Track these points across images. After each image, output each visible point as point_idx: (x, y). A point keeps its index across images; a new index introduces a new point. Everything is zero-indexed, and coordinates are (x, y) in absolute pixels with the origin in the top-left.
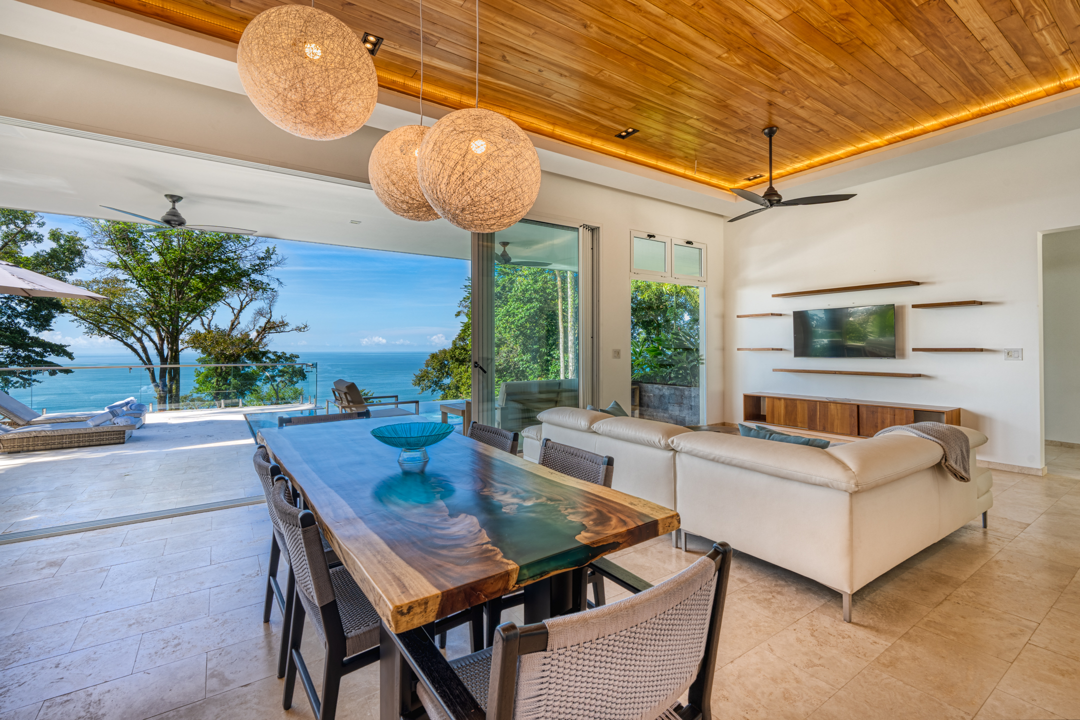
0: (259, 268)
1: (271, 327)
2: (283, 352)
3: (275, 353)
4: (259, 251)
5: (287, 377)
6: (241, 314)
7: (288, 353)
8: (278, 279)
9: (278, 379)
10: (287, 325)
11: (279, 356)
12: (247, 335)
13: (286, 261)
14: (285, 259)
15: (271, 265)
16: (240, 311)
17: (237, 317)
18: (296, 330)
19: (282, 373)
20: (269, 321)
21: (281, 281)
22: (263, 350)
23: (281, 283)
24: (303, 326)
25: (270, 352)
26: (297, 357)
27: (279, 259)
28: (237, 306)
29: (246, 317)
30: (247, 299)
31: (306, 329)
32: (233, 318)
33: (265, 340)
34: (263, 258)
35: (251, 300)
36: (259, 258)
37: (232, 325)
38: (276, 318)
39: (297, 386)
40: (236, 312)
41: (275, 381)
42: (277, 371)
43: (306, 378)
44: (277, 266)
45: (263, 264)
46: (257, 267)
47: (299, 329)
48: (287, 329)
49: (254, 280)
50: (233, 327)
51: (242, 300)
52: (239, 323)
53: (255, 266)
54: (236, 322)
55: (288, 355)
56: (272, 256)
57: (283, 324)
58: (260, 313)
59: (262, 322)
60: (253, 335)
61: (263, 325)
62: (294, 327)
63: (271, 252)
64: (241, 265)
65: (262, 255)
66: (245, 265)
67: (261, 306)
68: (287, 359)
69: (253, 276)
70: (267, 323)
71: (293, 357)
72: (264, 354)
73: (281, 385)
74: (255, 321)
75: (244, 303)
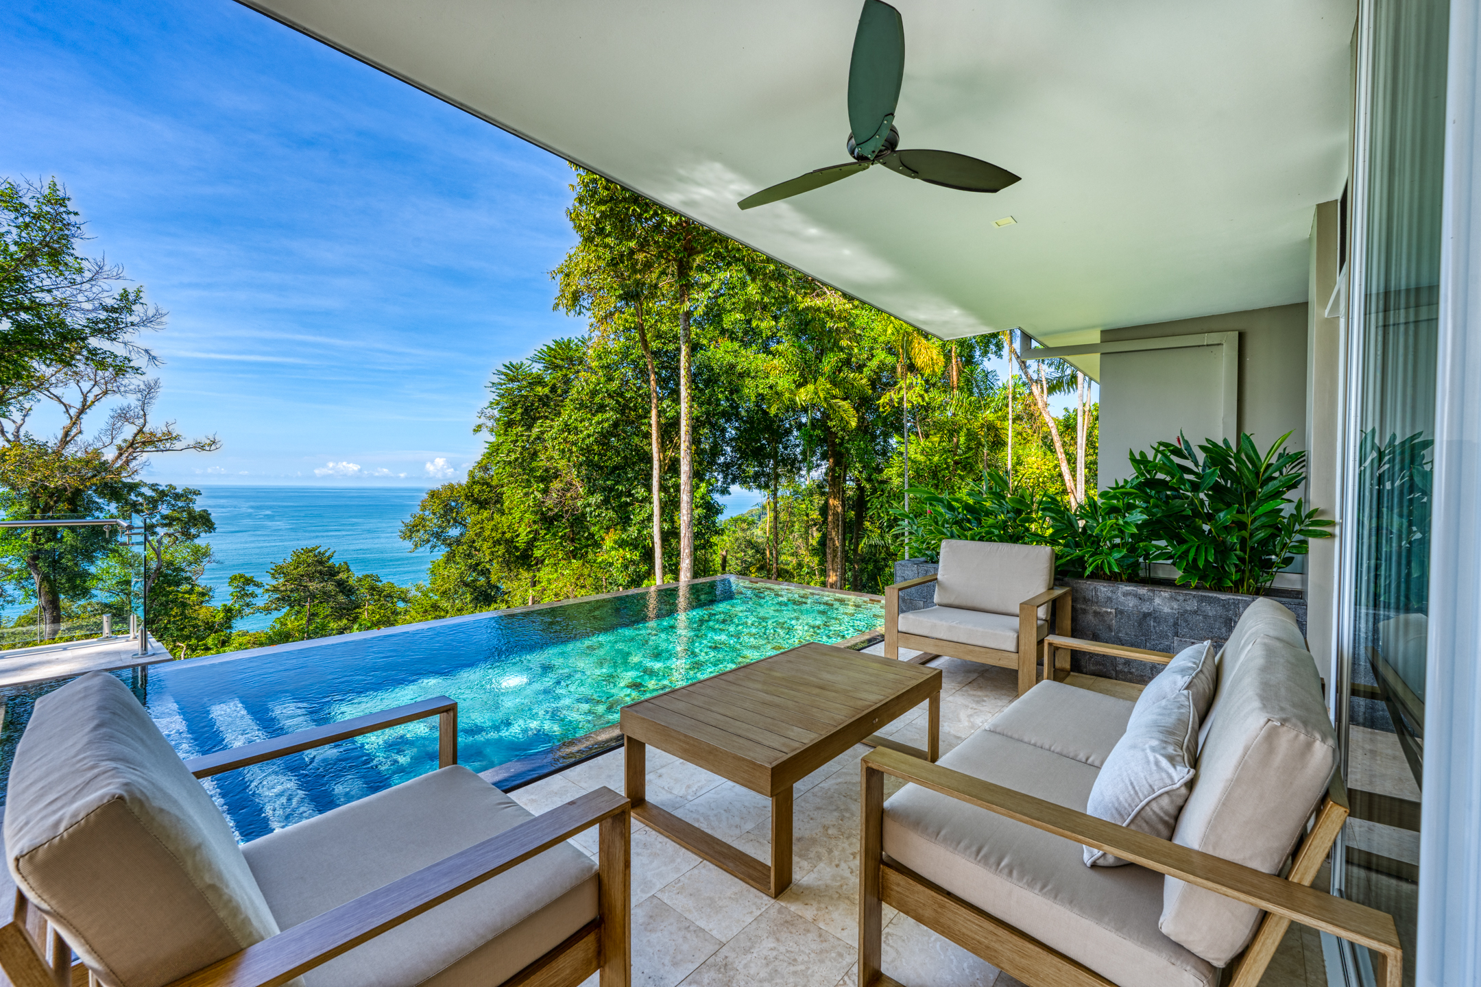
0: (108, 329)
1: (145, 441)
2: (170, 486)
3: (153, 487)
4: (106, 294)
5: (177, 527)
6: (83, 416)
7: (181, 485)
8: (147, 351)
9: (161, 531)
10: (177, 438)
11: (163, 491)
12: (97, 453)
13: (164, 319)
14: (162, 315)
15: (132, 324)
16: (82, 411)
17: (76, 421)
18: (195, 447)
19: (169, 521)
20: (140, 431)
21: (153, 353)
22: (129, 480)
23: (154, 358)
24: (208, 442)
25: (146, 484)
26: (197, 493)
27: (150, 313)
28: (77, 403)
29: (94, 426)
30: (96, 391)
31: (213, 447)
32: (67, 422)
33: (133, 464)
34: (114, 310)
35: (105, 393)
36: (105, 309)
37: (66, 434)
38: (155, 424)
39: (197, 541)
40: (73, 412)
41: (154, 533)
42: (158, 517)
43: (214, 529)
44: (145, 326)
45: (116, 321)
46: (101, 326)
47: (200, 447)
48: (178, 445)
49: (95, 349)
50: (66, 439)
51: (85, 391)
52: (81, 432)
53: (97, 323)
54: (74, 431)
55: (179, 491)
56: (134, 307)
57: (170, 437)
58: (123, 416)
59: (128, 431)
60: (109, 455)
61: (130, 438)
62: (192, 443)
63: (131, 297)
64: (68, 320)
65: (109, 302)
66: (76, 320)
67: (125, 405)
68: (177, 497)
69: (94, 342)
70: (136, 435)
71: (188, 495)
72: (132, 487)
73: (166, 541)
74: (113, 431)
75: (91, 397)
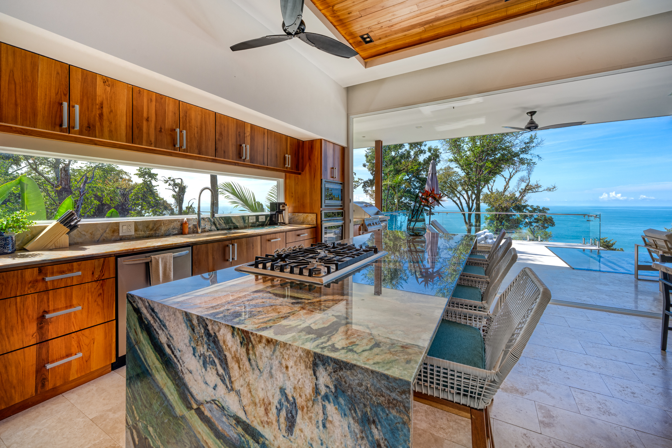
1: (529, 189)
2: (538, 206)
3: (532, 206)
4: (526, 138)
5: (540, 223)
6: (510, 181)
7: (541, 206)
8: (538, 156)
9: (534, 224)
10: (540, 187)
11: (535, 208)
12: (515, 195)
13: (543, 142)
15: (533, 147)
16: (509, 180)
17: (507, 184)
18: (547, 190)
19: (537, 221)
20: (528, 185)
21: (540, 156)
22: (524, 204)
23: (540, 158)
24: (552, 187)
25: (529, 206)
26: (548, 209)
27: (539, 141)
28: (508, 177)
29: (513, 183)
30: (514, 171)
31: (554, 190)
32: (505, 184)
33: (525, 198)
34: (528, 143)
35: (516, 172)
36: (525, 143)
37: (505, 188)
38: (533, 182)
39: (547, 230)
40: (507, 180)
41: (532, 225)
42: (533, 219)
43: (555, 225)
44: (537, 146)
45: (528, 147)
46: (524, 150)
47: (549, 190)
48: (540, 189)
49: (522, 158)
50: (505, 189)
51: (511, 172)
52: (509, 187)
53: (522, 149)
54: (507, 187)
55: (541, 208)
56: (534, 141)
57: (538, 186)
58: (522, 180)
59: (523, 185)
60: (517, 195)
61: (524, 188)
62: (546, 188)
63: (533, 138)
64: (514, 149)
65: (527, 141)
66: (516, 149)
67: (523, 175)
68: (540, 211)
69: (522, 156)
70: (526, 186)
71: (544, 210)
72: (525, 207)
73: (536, 228)
74: (518, 185)
75: (512, 174)
